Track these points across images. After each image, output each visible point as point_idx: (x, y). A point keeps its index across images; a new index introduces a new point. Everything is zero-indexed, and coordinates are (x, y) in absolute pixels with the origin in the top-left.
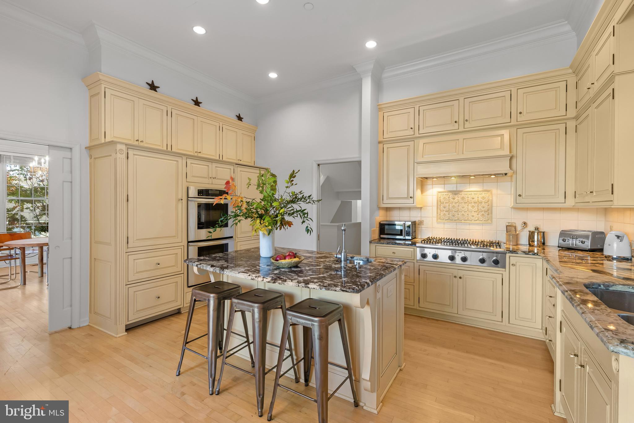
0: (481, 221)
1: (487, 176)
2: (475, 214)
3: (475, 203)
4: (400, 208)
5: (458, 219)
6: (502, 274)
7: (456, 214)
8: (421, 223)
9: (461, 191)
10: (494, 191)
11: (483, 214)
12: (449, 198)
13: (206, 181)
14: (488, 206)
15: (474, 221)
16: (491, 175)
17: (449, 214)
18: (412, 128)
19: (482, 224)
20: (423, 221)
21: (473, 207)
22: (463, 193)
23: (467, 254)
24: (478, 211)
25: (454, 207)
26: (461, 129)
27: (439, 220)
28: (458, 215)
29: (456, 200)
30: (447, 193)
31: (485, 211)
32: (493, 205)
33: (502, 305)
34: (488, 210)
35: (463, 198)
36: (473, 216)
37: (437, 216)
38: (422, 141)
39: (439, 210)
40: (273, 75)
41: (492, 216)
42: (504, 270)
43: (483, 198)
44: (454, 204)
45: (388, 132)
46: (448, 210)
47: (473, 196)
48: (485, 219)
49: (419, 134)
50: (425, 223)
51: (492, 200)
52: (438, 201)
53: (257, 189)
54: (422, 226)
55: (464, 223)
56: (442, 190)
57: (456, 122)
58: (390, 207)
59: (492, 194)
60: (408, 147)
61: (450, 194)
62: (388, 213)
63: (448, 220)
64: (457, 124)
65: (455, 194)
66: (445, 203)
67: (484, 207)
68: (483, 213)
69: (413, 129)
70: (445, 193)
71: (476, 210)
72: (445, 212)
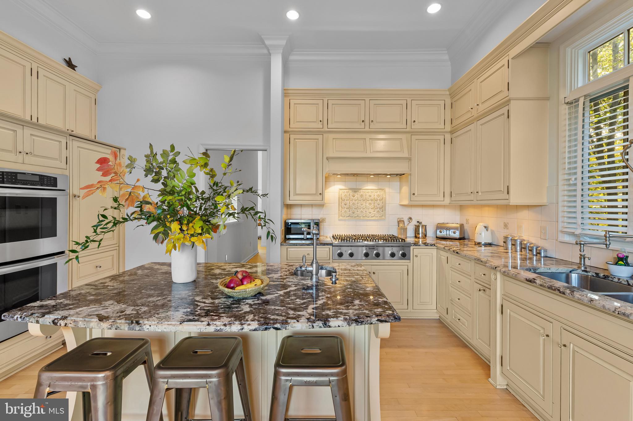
0: (377, 217)
1: (384, 176)
2: (372, 211)
3: (371, 200)
4: (301, 206)
5: (358, 216)
6: (408, 265)
7: (356, 211)
8: (323, 220)
9: (360, 189)
10: (387, 190)
11: (378, 211)
12: (349, 195)
13: (11, 157)
14: (382, 203)
15: (371, 217)
16: (387, 175)
17: (349, 211)
18: (321, 121)
19: (377, 220)
20: (325, 218)
21: (370, 204)
22: (362, 190)
23: (379, 250)
24: (374, 208)
25: (353, 204)
26: (367, 129)
27: (341, 218)
28: (358, 212)
29: (356, 198)
30: (347, 191)
31: (380, 208)
32: (387, 203)
33: (408, 293)
34: (382, 207)
35: (362, 196)
36: (370, 213)
37: (339, 213)
38: (331, 136)
39: (340, 207)
41: (385, 213)
43: (378, 196)
44: (354, 201)
45: (294, 121)
46: (348, 207)
47: (370, 194)
48: (380, 215)
49: (328, 128)
50: (327, 220)
51: (385, 197)
52: (339, 197)
54: (325, 224)
55: (363, 219)
56: (343, 187)
57: (362, 121)
58: (290, 205)
59: (385, 192)
60: (316, 140)
61: (350, 191)
62: (289, 210)
63: (348, 216)
64: (363, 123)
65: (355, 192)
66: (345, 200)
67: (379, 204)
68: (378, 209)
69: (322, 122)
70: (346, 191)
71: (373, 207)
72: (345, 209)
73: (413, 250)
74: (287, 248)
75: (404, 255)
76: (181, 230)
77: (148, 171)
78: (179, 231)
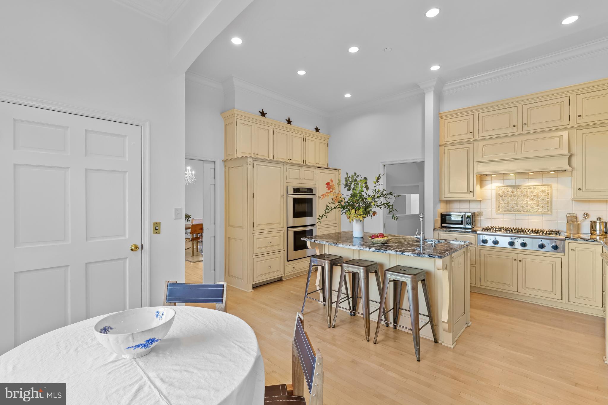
0: (541, 212)
1: (547, 172)
2: (535, 206)
3: (534, 196)
4: (459, 201)
5: (517, 211)
6: (562, 258)
7: (515, 206)
8: (480, 214)
9: (520, 186)
10: (554, 185)
11: (543, 206)
12: (508, 192)
13: (298, 181)
14: (548, 199)
15: (533, 212)
16: (551, 171)
17: (508, 206)
18: (471, 133)
19: (542, 215)
20: (482, 212)
21: (532, 199)
22: (522, 187)
23: (526, 241)
24: (537, 204)
25: (513, 199)
26: (520, 132)
27: (498, 212)
28: (517, 207)
29: (515, 194)
30: (505, 188)
31: (545, 204)
32: (553, 198)
33: (562, 285)
34: (548, 202)
35: (522, 192)
36: (532, 208)
37: (496, 208)
38: (481, 144)
39: (498, 203)
40: (348, 96)
41: (552, 208)
42: (563, 254)
43: (543, 191)
44: (513, 197)
45: (449, 136)
46: (507, 203)
47: (532, 190)
48: (544, 211)
49: (478, 137)
50: (484, 214)
51: (552, 194)
52: (496, 194)
53: (345, 188)
54: (482, 217)
55: (523, 214)
56: (501, 185)
57: (514, 126)
58: (450, 201)
59: (551, 187)
60: (468, 148)
61: (509, 188)
62: (448, 205)
63: (507, 211)
64: (515, 128)
65: (514, 188)
66: (504, 196)
67: (543, 200)
68: (543, 205)
69: (473, 133)
70: (504, 188)
71: (536, 202)
72: (504, 204)
73: (569, 244)
74: (439, 233)
75: (555, 248)
76: (355, 212)
77: (346, 185)
78: (355, 213)
